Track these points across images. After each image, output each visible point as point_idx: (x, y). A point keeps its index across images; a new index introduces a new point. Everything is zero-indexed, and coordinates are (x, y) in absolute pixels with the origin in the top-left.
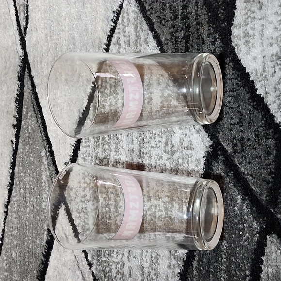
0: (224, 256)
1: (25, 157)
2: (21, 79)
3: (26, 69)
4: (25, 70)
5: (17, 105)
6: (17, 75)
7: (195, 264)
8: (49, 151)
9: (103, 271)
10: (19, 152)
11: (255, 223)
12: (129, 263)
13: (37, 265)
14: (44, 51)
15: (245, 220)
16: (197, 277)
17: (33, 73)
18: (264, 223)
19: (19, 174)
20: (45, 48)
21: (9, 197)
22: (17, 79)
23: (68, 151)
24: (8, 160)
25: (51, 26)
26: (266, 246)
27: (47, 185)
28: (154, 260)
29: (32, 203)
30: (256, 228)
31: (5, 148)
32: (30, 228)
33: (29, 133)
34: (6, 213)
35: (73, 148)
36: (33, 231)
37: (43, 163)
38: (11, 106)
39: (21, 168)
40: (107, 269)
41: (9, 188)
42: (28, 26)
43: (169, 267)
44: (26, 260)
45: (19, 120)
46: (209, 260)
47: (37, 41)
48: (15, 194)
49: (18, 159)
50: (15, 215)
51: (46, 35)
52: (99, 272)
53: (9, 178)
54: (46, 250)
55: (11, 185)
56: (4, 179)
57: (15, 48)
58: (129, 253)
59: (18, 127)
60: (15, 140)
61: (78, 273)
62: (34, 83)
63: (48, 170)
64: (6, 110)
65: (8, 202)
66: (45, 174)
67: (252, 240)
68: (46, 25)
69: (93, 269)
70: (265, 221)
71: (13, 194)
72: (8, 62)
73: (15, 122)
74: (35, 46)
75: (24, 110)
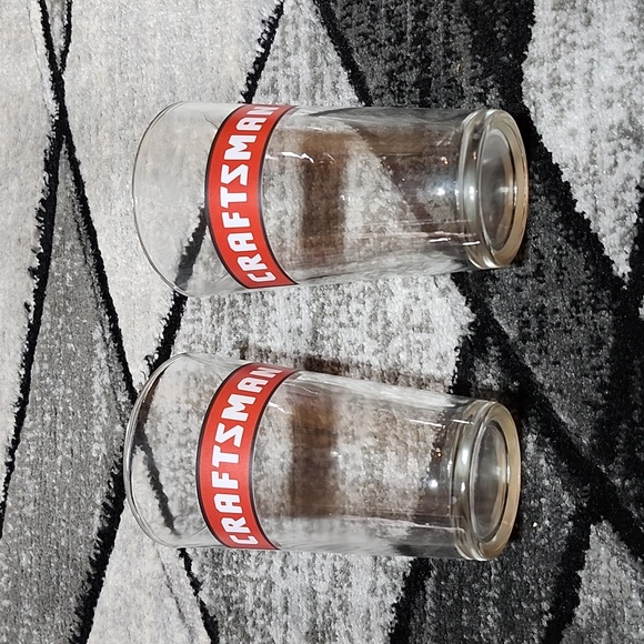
0: (493, 571)
1: (57, 342)
2: (51, 166)
3: (64, 145)
4: (60, 148)
5: (40, 225)
6: (42, 158)
7: (430, 585)
8: (110, 330)
9: (225, 598)
10: (42, 329)
11: (565, 496)
12: (283, 582)
13: (76, 584)
14: (104, 106)
15: (544, 488)
16: (434, 615)
17: (79, 155)
18: (585, 497)
19: (41, 379)
20: (106, 98)
21: (18, 430)
22: (42, 166)
23: (152, 329)
24: (18, 347)
25: (121, 50)
26: (588, 547)
27: (104, 405)
28: (340, 576)
29: (69, 444)
30: (567, 508)
31: (12, 319)
32: (62, 500)
33: (67, 288)
34: (10, 466)
35: (164, 323)
36: (69, 507)
37: (96, 356)
38: (27, 226)
39: (46, 366)
40: (235, 595)
41: (17, 409)
42: (70, 48)
43: (373, 591)
44: (53, 572)
45: (45, 259)
46: (461, 577)
47: (90, 83)
48: (31, 423)
49: (40, 346)
50: (29, 472)
51: (110, 70)
52: (217, 601)
53: (18, 389)
54: (99, 552)
55: (23, 403)
56: (7, 389)
57: (40, 97)
58: (284, 560)
59: (41, 273)
60: (33, 303)
61: (170, 602)
62: (80, 177)
63: (107, 372)
64: (15, 236)
65: (16, 442)
66: (101, 381)
67: (557, 535)
68: (110, 47)
69: (202, 595)
70: (585, 491)
71: (28, 423)
72: (24, 129)
73: (36, 263)
74: (85, 94)
75: (57, 236)
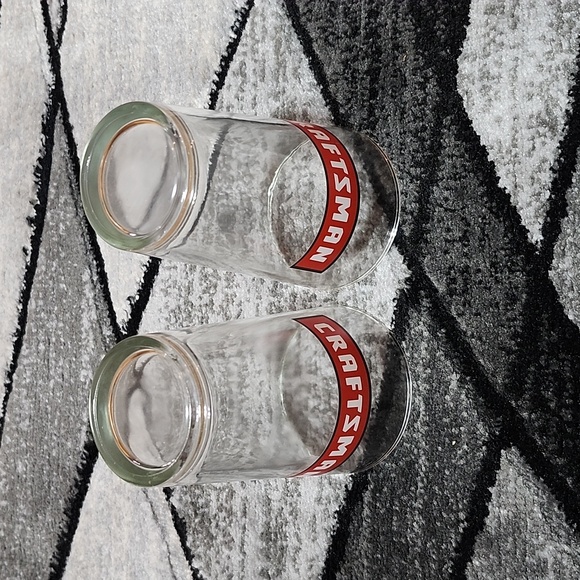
0: (420, 485)
1: (51, 282)
2: (48, 129)
3: (59, 111)
4: (56, 113)
5: (37, 180)
6: (40, 122)
7: (367, 496)
8: (98, 273)
9: (192, 503)
10: (37, 270)
11: (480, 426)
12: (242, 491)
13: (65, 489)
14: (95, 78)
15: (463, 419)
16: (369, 521)
17: (72, 120)
18: (498, 426)
19: (37, 313)
20: (97, 72)
21: (16, 357)
22: (40, 129)
23: (134, 274)
24: (16, 285)
25: (111, 31)
26: (499, 468)
27: (91, 337)
28: (291, 487)
29: (61, 370)
30: (482, 435)
31: (11, 261)
32: (54, 417)
33: (60, 236)
34: (9, 387)
35: (145, 269)
36: (59, 424)
37: (85, 295)
38: (26, 180)
39: (41, 303)
40: (201, 501)
41: (15, 339)
42: (66, 27)
43: (319, 500)
44: (45, 478)
45: (41, 210)
46: (393, 490)
47: (83, 57)
48: (27, 351)
49: (36, 285)
50: (25, 393)
51: (101, 47)
52: (185, 506)
53: (16, 321)
54: (85, 462)
55: (20, 333)
56: (6, 322)
57: (38, 69)
59: (38, 222)
60: (31, 248)
61: (145, 506)
62: (73, 139)
63: (94, 309)
64: (15, 189)
65: (14, 367)
66: (89, 317)
67: (474, 457)
68: (101, 27)
69: (174, 500)
70: (499, 422)
71: (24, 351)
72: (24, 96)
73: (33, 213)
74: (78, 67)
75: (52, 190)
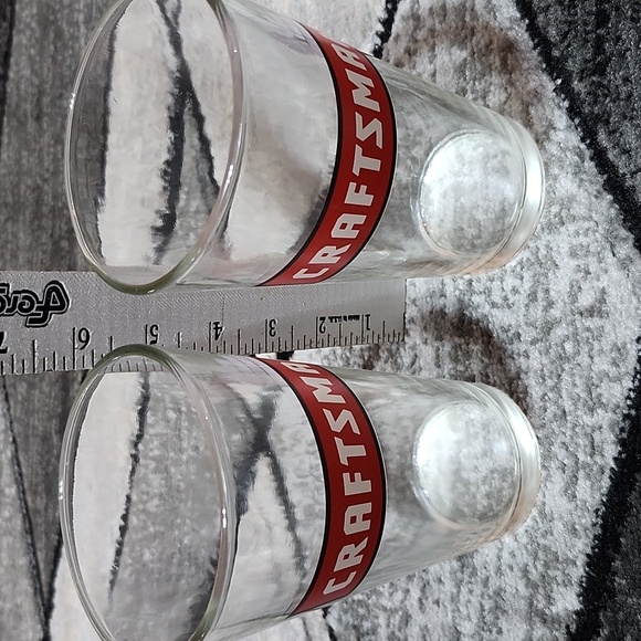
9: (355, 627)
12: (421, 617)
28: (489, 618)
34: (135, 458)
40: (366, 625)
52: (346, 627)
58: (423, 590)
69: (332, 620)
